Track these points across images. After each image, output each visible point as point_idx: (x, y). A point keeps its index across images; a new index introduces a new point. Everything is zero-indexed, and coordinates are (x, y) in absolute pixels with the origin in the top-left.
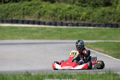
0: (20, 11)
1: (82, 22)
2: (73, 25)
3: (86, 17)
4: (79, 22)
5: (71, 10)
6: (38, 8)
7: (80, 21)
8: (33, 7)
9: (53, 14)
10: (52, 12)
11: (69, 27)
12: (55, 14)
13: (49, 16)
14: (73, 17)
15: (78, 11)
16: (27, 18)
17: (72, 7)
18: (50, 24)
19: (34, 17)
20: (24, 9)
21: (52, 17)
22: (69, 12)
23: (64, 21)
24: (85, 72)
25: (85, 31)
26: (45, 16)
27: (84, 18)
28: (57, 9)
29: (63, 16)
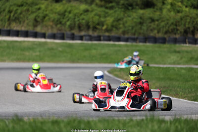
0: (4, 14)
1: (107, 34)
2: (91, 38)
3: (113, 26)
4: (101, 34)
5: (87, 14)
6: (34, 10)
7: (103, 31)
8: (25, 8)
9: (57, 21)
10: (56, 17)
11: (85, 42)
12: (61, 20)
13: (51, 24)
14: (91, 26)
15: (100, 16)
16: (15, 27)
17: (89, 8)
18: (54, 37)
19: (28, 24)
20: (10, 12)
21: (56, 25)
22: (85, 17)
23: (76, 32)
24: (112, 117)
25: (111, 48)
26: (45, 23)
27: (110, 27)
28: (65, 11)
29: (75, 24)
